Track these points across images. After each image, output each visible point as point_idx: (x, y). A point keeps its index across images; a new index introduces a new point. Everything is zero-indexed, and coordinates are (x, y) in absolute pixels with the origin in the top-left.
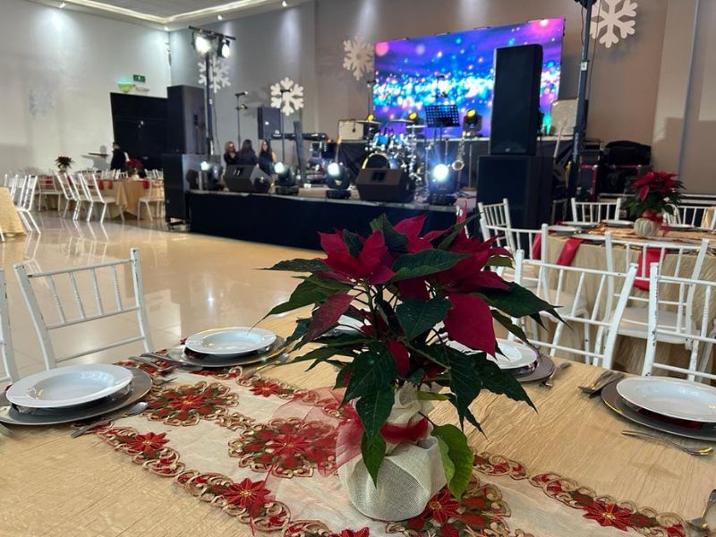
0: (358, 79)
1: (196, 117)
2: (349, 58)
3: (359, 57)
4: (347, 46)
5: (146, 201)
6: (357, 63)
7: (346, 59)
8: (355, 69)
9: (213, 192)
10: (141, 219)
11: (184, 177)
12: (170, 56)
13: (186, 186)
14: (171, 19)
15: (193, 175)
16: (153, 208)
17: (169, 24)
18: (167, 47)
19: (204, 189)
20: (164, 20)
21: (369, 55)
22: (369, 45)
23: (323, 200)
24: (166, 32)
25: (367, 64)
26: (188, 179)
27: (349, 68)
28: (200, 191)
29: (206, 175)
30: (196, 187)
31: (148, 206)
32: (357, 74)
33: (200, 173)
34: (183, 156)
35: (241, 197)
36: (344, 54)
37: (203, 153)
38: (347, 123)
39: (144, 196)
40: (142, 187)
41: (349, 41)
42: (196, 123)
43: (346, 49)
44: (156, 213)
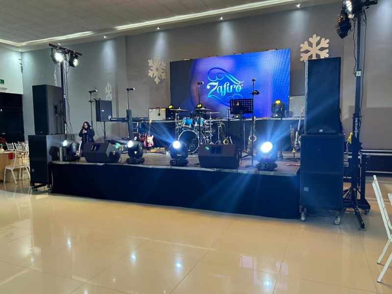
0: (157, 83)
1: (56, 108)
2: (152, 70)
3: (157, 70)
4: (150, 62)
5: (12, 169)
6: (156, 74)
7: (150, 71)
8: (156, 77)
9: (72, 163)
10: (6, 182)
11: (48, 152)
12: (22, 67)
13: (49, 158)
14: (24, 44)
15: (55, 150)
16: (16, 173)
17: (22, 47)
18: (20, 61)
19: (64, 160)
20: (19, 44)
21: (163, 69)
22: (163, 63)
23: (169, 167)
24: (19, 52)
25: (162, 74)
26: (50, 153)
27: (152, 77)
28: (61, 162)
29: (65, 149)
30: (58, 159)
31: (13, 172)
32: (157, 80)
33: (61, 148)
34: (47, 136)
35: (97, 166)
36: (149, 68)
37: (61, 134)
38: (154, 109)
39: (10, 164)
40: (7, 159)
41: (151, 60)
42: (56, 112)
43: (150, 65)
44: (18, 177)
